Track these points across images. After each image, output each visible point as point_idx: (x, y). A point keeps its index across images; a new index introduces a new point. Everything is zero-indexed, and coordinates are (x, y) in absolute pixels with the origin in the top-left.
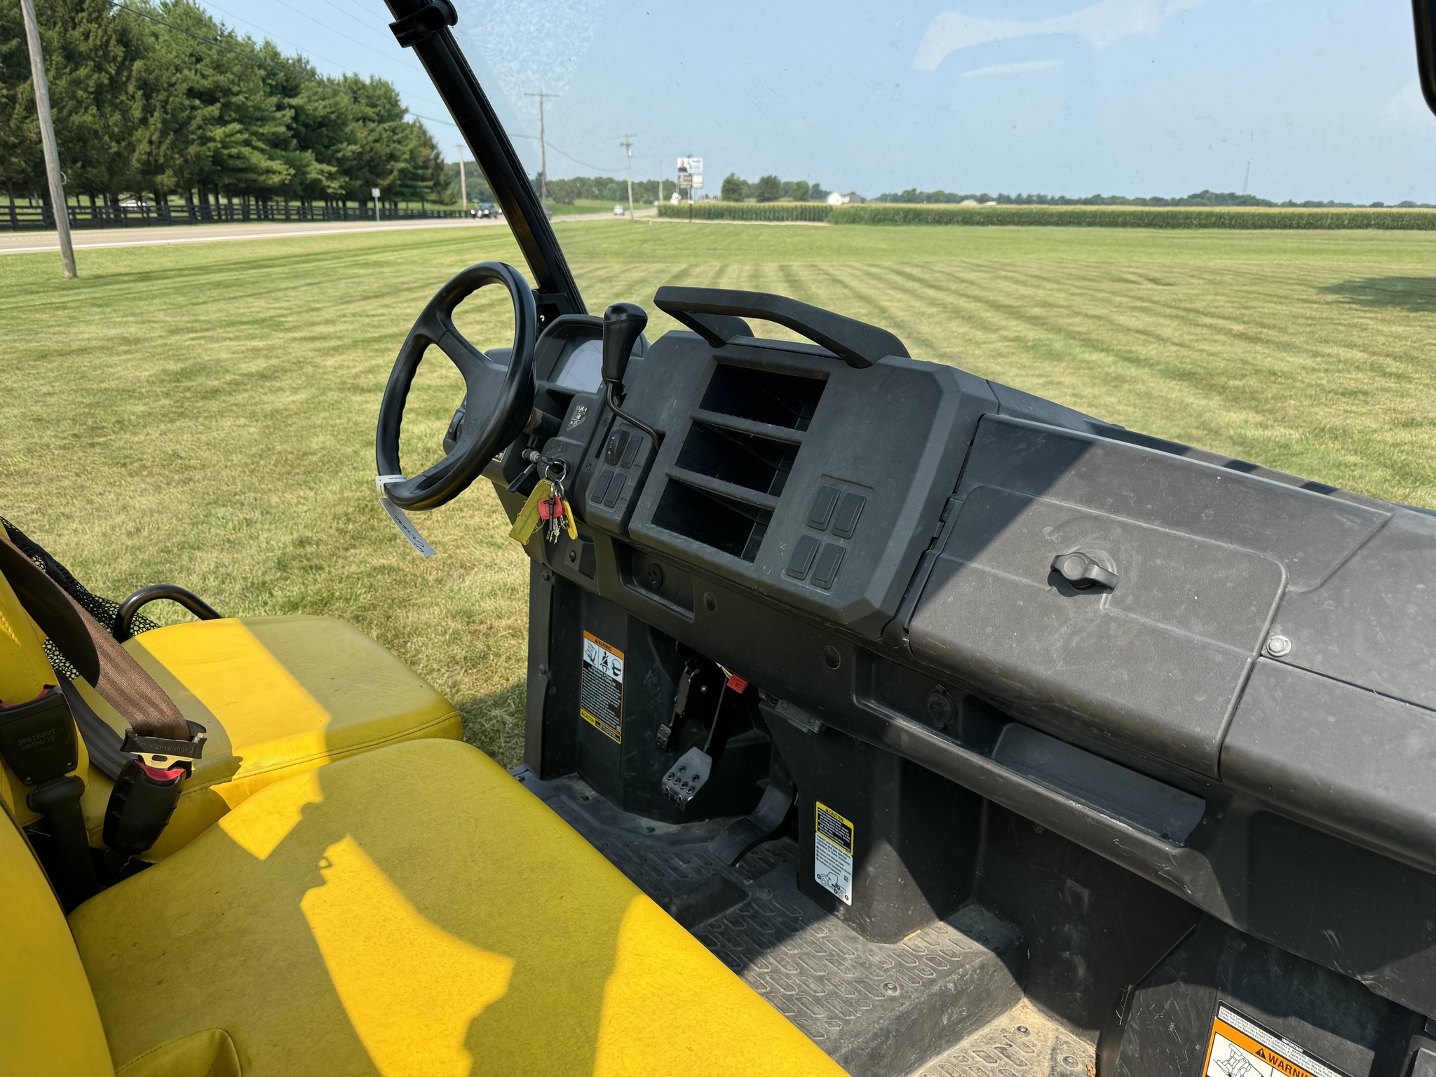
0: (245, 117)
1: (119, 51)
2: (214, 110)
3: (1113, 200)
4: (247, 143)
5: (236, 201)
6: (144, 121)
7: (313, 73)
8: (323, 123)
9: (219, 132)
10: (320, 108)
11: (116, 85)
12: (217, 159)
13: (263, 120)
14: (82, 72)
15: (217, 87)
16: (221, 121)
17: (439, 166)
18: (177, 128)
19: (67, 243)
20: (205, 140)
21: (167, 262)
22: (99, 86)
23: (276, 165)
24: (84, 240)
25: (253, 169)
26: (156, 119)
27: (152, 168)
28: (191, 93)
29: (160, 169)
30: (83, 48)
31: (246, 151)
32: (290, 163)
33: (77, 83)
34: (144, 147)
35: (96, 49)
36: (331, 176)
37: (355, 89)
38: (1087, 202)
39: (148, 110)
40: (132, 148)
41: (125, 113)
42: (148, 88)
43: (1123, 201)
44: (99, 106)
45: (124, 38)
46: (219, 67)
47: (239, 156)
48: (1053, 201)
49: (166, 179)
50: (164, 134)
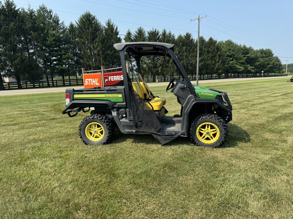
0: (237, 59)
1: (216, 50)
2: (231, 59)
4: (236, 64)
6: (218, 62)
8: (253, 59)
9: (231, 62)
10: (253, 56)
11: (215, 56)
12: (230, 67)
13: (240, 59)
14: (210, 55)
15: (232, 54)
16: (232, 60)
17: (280, 65)
18: (224, 62)
20: (228, 64)
22: (212, 56)
23: (241, 67)
25: (237, 68)
26: (220, 61)
27: (218, 69)
28: (227, 56)
29: (220, 69)
30: (211, 51)
31: (236, 65)
32: (244, 67)
34: (217, 66)
35: (213, 51)
36: (253, 69)
37: (262, 51)
39: (219, 60)
40: (215, 66)
41: (215, 61)
42: (220, 56)
44: (211, 60)
45: (217, 48)
46: (233, 51)
47: (234, 66)
49: (220, 71)
50: (221, 63)
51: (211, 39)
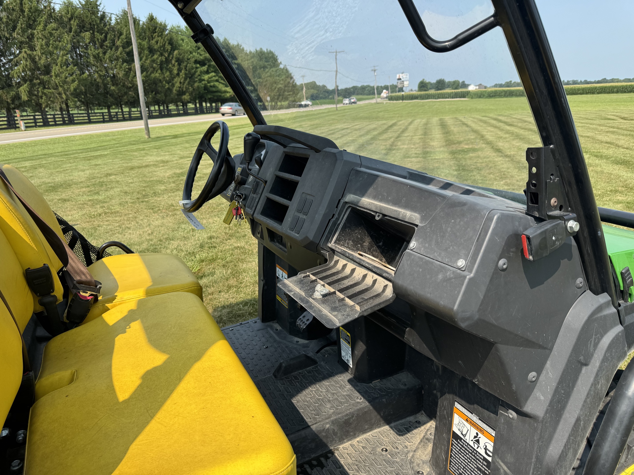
1: (168, 47)
2: (205, 68)
3: (612, 81)
4: (217, 81)
5: (214, 105)
6: (178, 74)
7: (243, 49)
9: (206, 77)
10: (246, 64)
11: (168, 61)
12: (206, 88)
14: (155, 57)
15: (206, 59)
16: (207, 72)
17: (294, 86)
18: (190, 76)
19: (147, 125)
20: (201, 80)
21: (184, 131)
22: (162, 62)
23: (228, 89)
24: (153, 123)
25: (219, 91)
26: (182, 74)
27: (181, 93)
28: (196, 62)
29: (184, 93)
30: (156, 47)
31: (216, 84)
33: (153, 61)
34: (178, 85)
35: (161, 47)
37: (261, 55)
38: (598, 82)
39: (179, 70)
40: (173, 85)
41: (171, 72)
42: (179, 61)
43: (618, 81)
44: (161, 69)
45: (171, 42)
47: (214, 86)
48: (581, 83)
49: (186, 97)
50: (185, 79)
51: (151, 19)
